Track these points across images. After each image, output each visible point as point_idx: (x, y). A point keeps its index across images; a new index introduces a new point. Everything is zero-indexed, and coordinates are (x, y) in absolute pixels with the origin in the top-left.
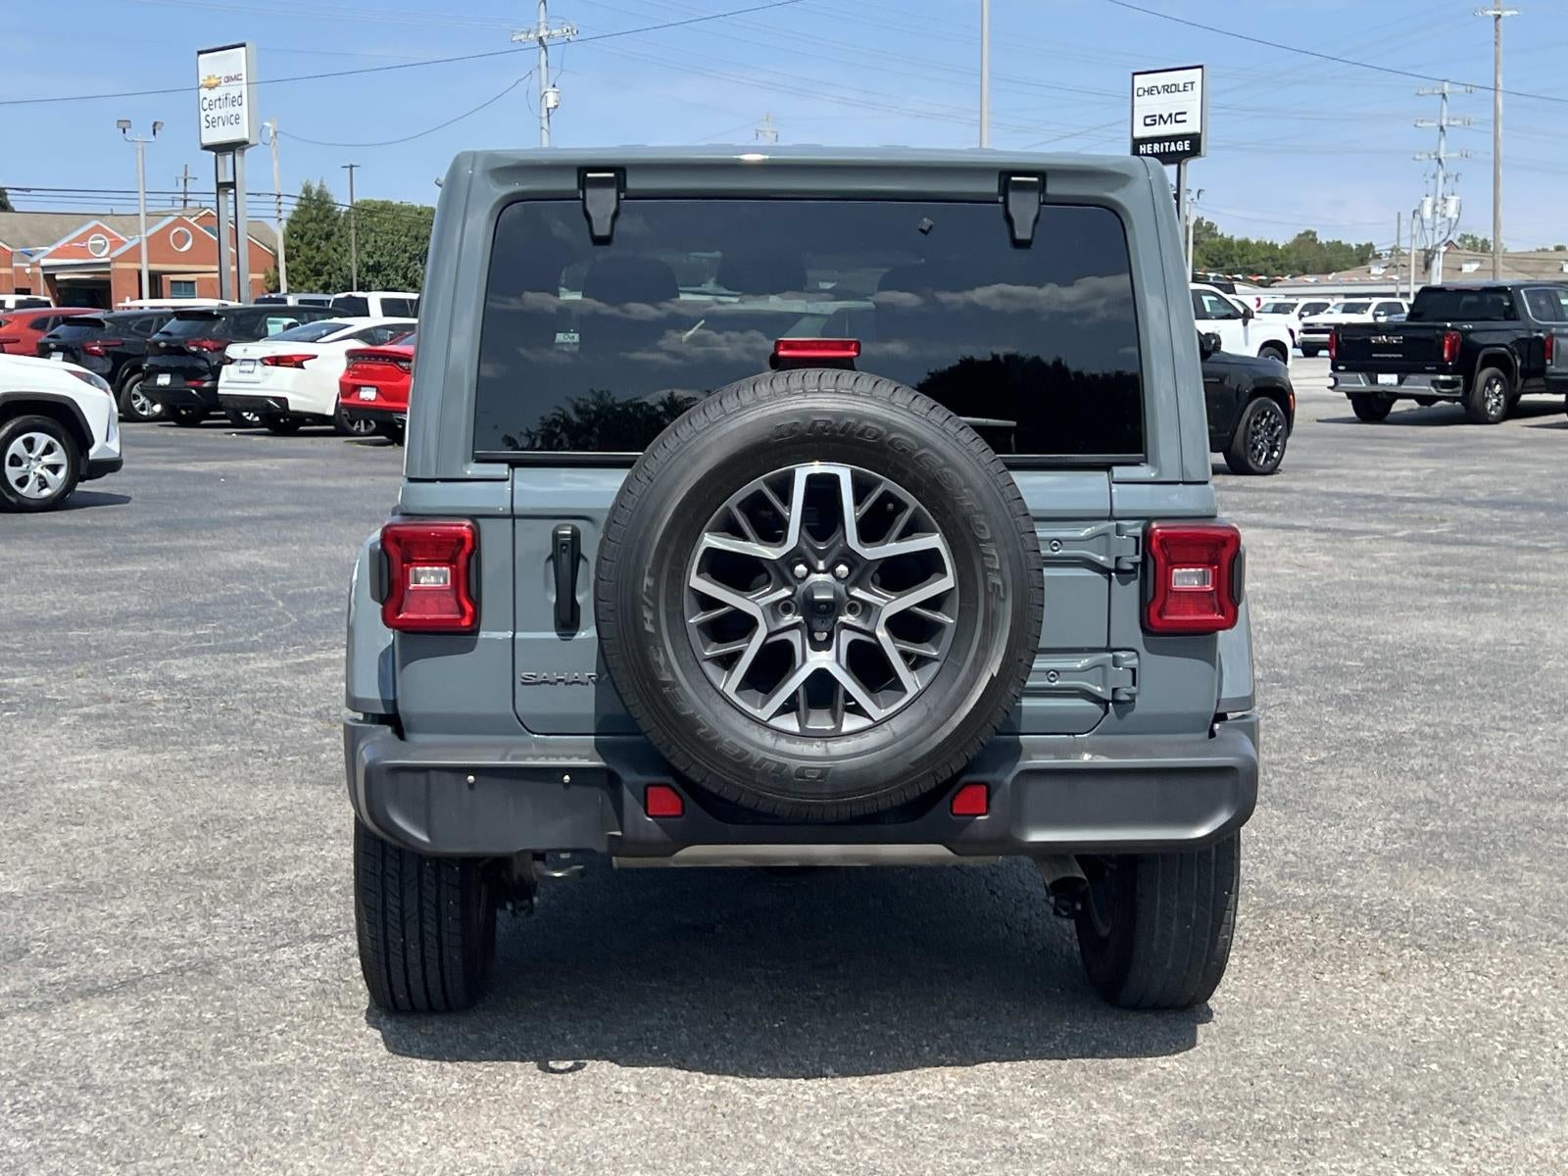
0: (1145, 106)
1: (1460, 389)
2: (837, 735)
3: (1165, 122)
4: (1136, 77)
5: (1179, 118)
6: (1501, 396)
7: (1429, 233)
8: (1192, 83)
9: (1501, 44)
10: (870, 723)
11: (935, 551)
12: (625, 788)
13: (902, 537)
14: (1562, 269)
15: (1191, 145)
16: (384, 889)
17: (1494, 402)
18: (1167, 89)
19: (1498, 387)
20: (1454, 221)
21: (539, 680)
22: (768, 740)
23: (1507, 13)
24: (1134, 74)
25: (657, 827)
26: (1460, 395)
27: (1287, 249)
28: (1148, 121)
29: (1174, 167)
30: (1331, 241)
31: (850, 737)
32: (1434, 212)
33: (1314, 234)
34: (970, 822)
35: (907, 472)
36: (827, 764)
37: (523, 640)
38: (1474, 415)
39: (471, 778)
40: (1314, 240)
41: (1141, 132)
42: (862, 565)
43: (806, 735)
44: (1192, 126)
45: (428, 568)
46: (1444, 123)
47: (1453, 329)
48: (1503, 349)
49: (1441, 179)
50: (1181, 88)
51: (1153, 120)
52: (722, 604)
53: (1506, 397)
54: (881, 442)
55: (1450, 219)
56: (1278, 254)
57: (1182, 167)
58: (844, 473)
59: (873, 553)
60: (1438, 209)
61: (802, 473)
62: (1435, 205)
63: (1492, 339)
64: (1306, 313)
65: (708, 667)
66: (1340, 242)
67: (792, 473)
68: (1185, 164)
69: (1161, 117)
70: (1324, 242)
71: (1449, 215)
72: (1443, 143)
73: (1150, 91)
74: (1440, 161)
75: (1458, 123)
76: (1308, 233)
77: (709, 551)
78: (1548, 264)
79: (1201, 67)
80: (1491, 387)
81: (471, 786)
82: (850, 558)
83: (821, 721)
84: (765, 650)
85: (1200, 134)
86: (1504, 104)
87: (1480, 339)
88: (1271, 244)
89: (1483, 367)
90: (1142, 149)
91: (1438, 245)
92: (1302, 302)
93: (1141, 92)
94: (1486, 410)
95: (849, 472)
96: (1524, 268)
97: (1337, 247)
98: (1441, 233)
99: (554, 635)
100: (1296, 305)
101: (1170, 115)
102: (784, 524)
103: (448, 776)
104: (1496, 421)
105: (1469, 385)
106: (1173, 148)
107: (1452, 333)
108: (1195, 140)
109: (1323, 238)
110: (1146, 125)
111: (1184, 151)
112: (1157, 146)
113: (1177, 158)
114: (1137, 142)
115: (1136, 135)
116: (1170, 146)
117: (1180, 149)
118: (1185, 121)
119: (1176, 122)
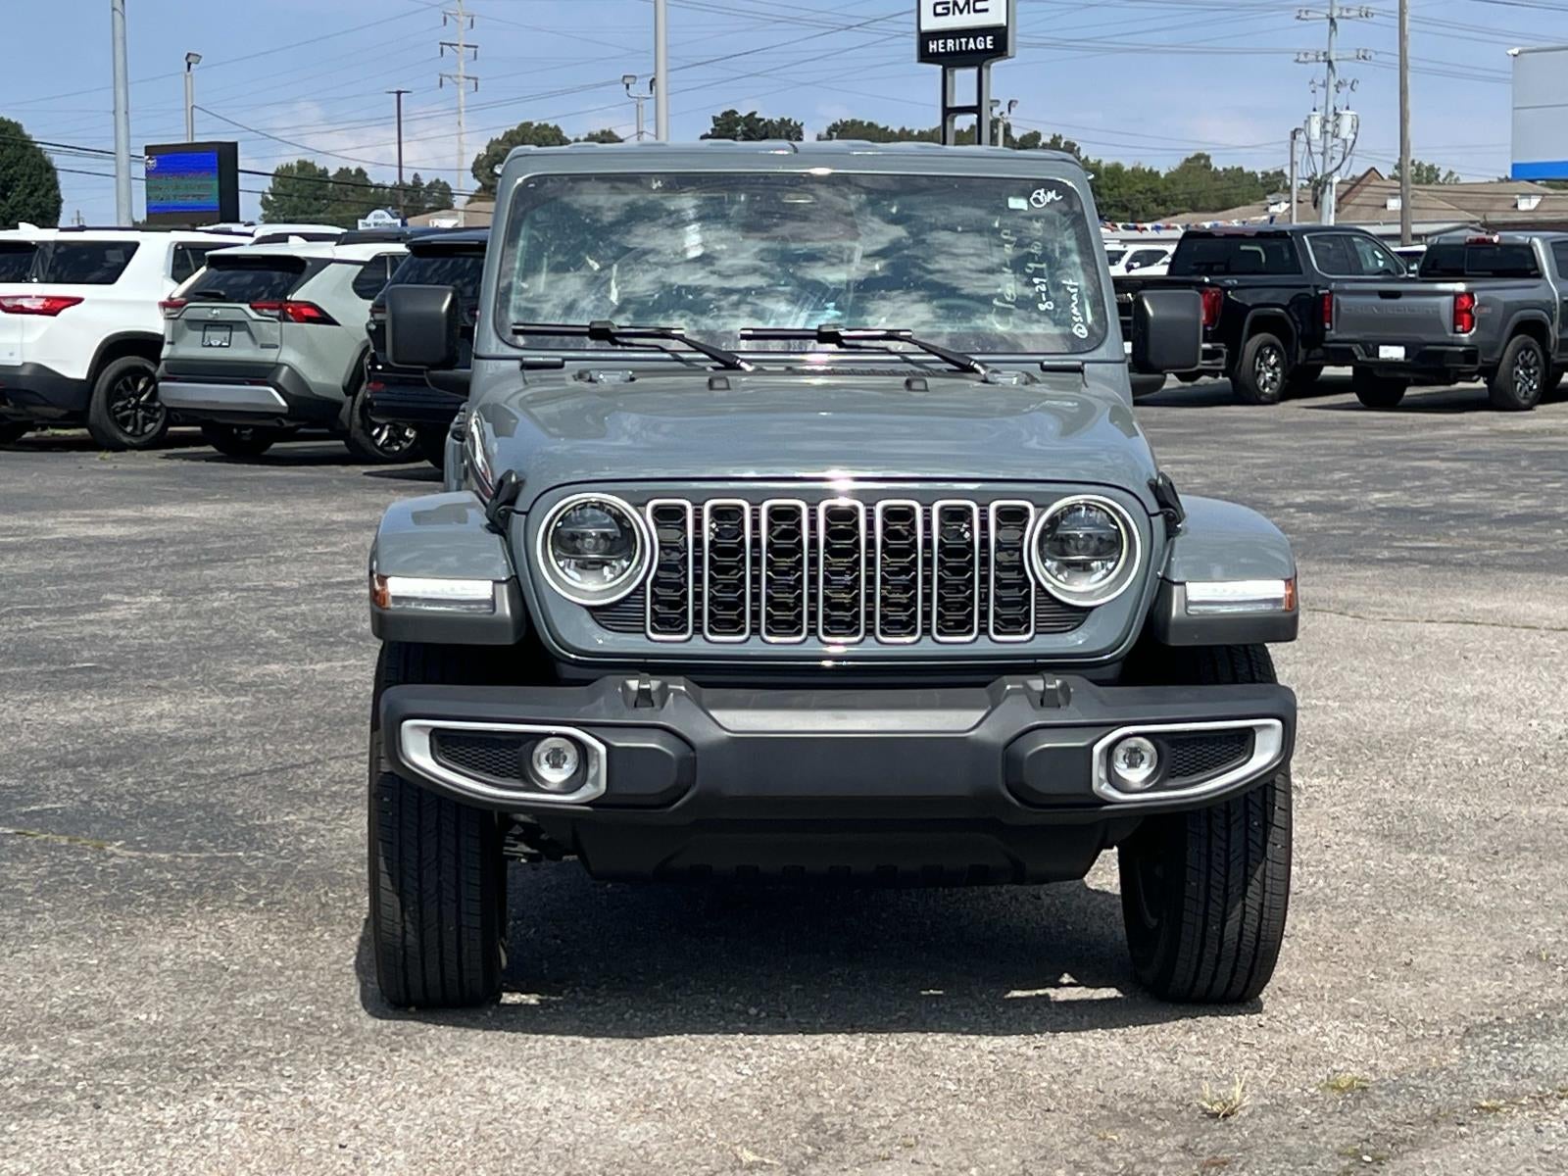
1: (1222, 360)
3: (961, 12)
5: (979, 6)
6: (1278, 370)
7: (1318, 158)
14: (1516, 206)
15: (994, 42)
17: (1268, 376)
19: (1273, 360)
20: (1349, 144)
26: (1223, 367)
27: (1172, 178)
28: (939, 9)
29: (974, 71)
30: (1229, 167)
32: (1324, 132)
33: (1208, 158)
38: (1243, 394)
40: (1208, 166)
41: (930, 23)
44: (995, 17)
46: (1335, 15)
47: (1210, 285)
48: (1278, 310)
49: (1332, 89)
51: (945, 8)
53: (1283, 372)
55: (1345, 141)
56: (1160, 185)
57: (984, 71)
60: (1329, 127)
62: (1325, 121)
63: (1266, 296)
64: (1137, 264)
66: (1241, 169)
68: (988, 67)
69: (956, 4)
70: (1220, 169)
71: (1343, 135)
72: (1334, 39)
74: (1330, 63)
75: (1353, 14)
76: (1199, 157)
78: (1498, 200)
80: (1264, 358)
85: (1006, 28)
87: (1247, 298)
88: (1150, 171)
89: (1252, 333)
90: (932, 47)
91: (1331, 174)
92: (1132, 249)
94: (1257, 386)
96: (1468, 205)
97: (1237, 175)
98: (1333, 158)
100: (1123, 253)
104: (1272, 401)
105: (1234, 357)
106: (971, 45)
107: (1211, 290)
108: (1000, 35)
109: (1218, 164)
110: (936, 14)
111: (986, 50)
112: (950, 43)
113: (977, 60)
114: (925, 38)
115: (924, 28)
116: (967, 43)
117: (981, 47)
118: (986, 10)
119: (975, 11)
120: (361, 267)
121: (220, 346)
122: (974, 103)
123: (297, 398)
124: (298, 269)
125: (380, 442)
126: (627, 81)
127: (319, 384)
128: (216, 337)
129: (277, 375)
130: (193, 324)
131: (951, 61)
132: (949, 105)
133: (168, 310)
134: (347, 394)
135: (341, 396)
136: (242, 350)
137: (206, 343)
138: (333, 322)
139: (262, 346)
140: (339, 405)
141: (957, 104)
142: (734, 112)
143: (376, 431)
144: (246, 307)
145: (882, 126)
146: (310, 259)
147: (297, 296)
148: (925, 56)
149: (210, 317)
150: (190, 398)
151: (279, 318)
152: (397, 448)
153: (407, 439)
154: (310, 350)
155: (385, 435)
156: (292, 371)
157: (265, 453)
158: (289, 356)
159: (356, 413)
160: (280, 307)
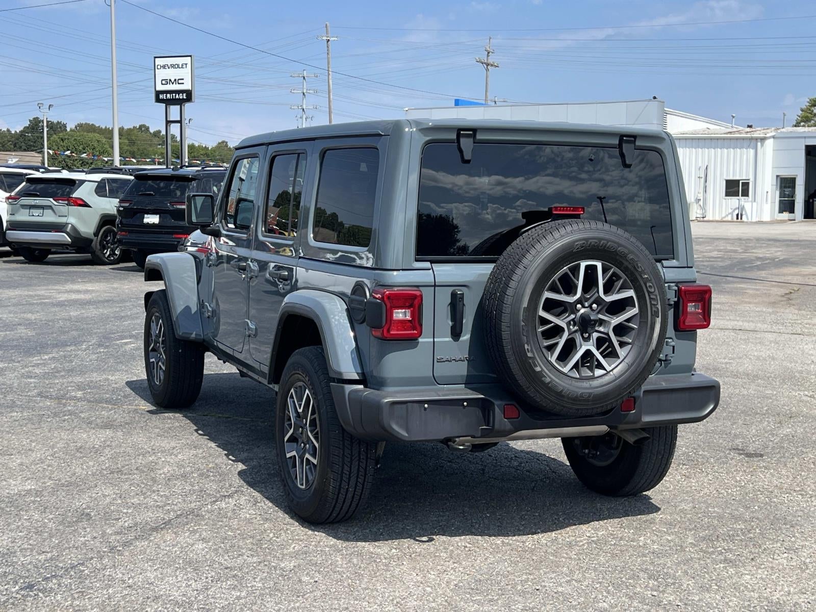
0: (161, 74)
2: (593, 378)
3: (173, 83)
4: (156, 59)
5: (180, 81)
8: (186, 64)
9: (330, 54)
10: (605, 372)
11: (632, 297)
12: (496, 406)
13: (618, 292)
15: (187, 96)
16: (343, 463)
18: (173, 66)
21: (444, 360)
22: (568, 381)
23: (332, 39)
24: (155, 57)
25: (509, 424)
27: (214, 150)
28: (164, 82)
29: (179, 107)
31: (598, 379)
33: (227, 142)
34: (628, 414)
35: (623, 264)
36: (590, 391)
37: (438, 342)
39: (426, 406)
40: (226, 146)
41: (160, 87)
42: (604, 304)
43: (582, 379)
44: (187, 86)
45: (400, 311)
46: (305, 91)
49: (304, 119)
50: (180, 66)
51: (167, 82)
52: (550, 322)
54: (616, 251)
56: (209, 152)
57: (183, 107)
58: (599, 265)
59: (609, 299)
61: (583, 264)
65: (544, 351)
67: (579, 265)
68: (184, 105)
69: (170, 80)
70: (232, 147)
72: (304, 100)
73: (164, 67)
74: (303, 109)
75: (311, 92)
76: (223, 142)
77: (547, 299)
79: (190, 56)
81: (425, 409)
82: (599, 301)
83: (586, 373)
84: (567, 341)
85: (191, 91)
86: (333, 84)
90: (161, 97)
93: (159, 67)
95: (600, 264)
99: (451, 339)
101: (175, 80)
102: (576, 287)
103: (415, 405)
106: (177, 97)
108: (189, 93)
110: (162, 84)
111: (183, 98)
112: (168, 95)
113: (180, 102)
114: (158, 93)
115: (158, 89)
116: (175, 96)
117: (181, 98)
118: (183, 83)
119: (179, 83)
120: (97, 184)
121: (38, 216)
122: (179, 119)
123: (75, 237)
124: (72, 184)
125: (107, 255)
126: (39, 105)
127: (85, 232)
128: (36, 212)
129: (67, 228)
130: (23, 206)
131: (169, 102)
132: (168, 120)
133: (10, 201)
134: (95, 236)
135: (92, 237)
136: (48, 217)
137: (31, 214)
138: (89, 206)
139: (59, 216)
140: (91, 241)
141: (171, 119)
142: (37, 118)
143: (105, 251)
144: (51, 199)
145: (97, 126)
146: (78, 180)
147: (74, 195)
148: (158, 100)
149: (33, 203)
150: (22, 238)
151: (67, 205)
152: (112, 258)
153: (117, 255)
154: (80, 218)
155: (108, 253)
156: (74, 228)
157: (45, 260)
158: (72, 220)
159: (98, 244)
160: (68, 200)
